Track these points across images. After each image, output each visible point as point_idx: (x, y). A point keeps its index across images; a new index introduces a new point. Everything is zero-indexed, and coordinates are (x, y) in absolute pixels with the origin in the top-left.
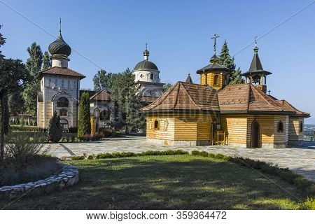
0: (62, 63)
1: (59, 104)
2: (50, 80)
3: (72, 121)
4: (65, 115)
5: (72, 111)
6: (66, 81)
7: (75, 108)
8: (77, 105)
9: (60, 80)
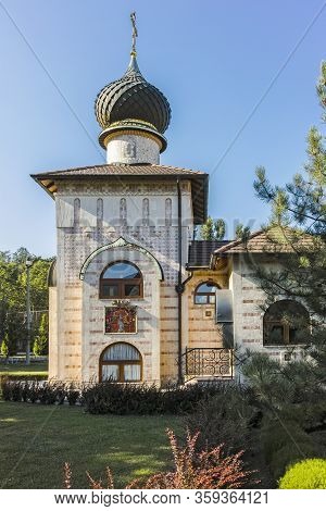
0: (132, 150)
1: (106, 288)
2: (77, 204)
3: (156, 350)
4: (130, 328)
5: (155, 312)
6: (135, 201)
7: (173, 302)
8: (180, 289)
9: (111, 200)
